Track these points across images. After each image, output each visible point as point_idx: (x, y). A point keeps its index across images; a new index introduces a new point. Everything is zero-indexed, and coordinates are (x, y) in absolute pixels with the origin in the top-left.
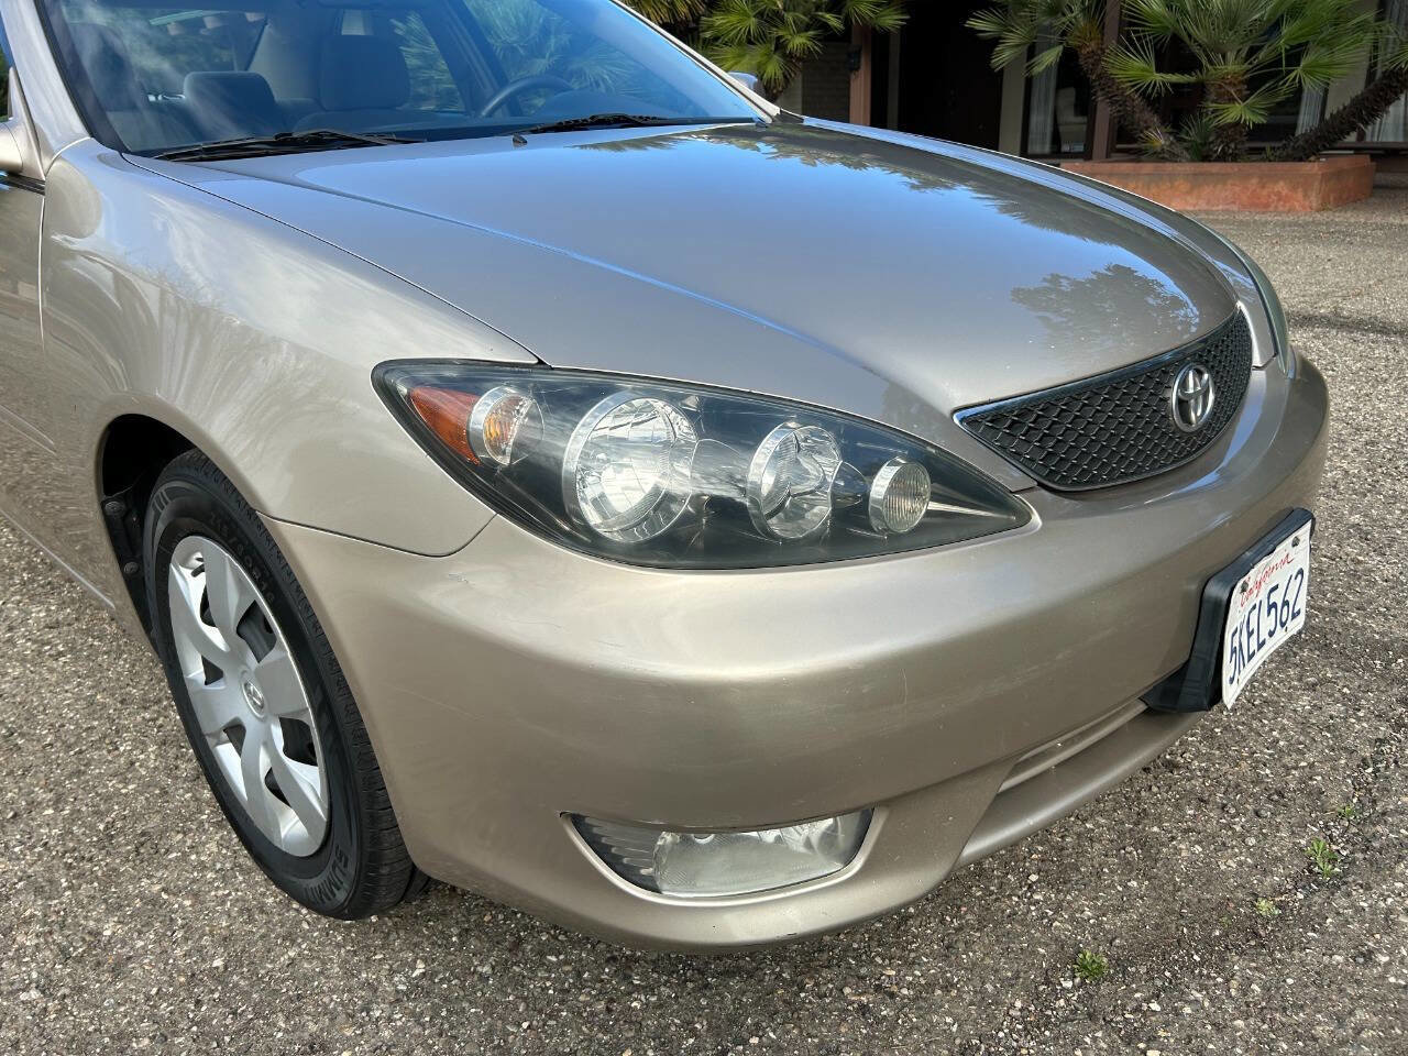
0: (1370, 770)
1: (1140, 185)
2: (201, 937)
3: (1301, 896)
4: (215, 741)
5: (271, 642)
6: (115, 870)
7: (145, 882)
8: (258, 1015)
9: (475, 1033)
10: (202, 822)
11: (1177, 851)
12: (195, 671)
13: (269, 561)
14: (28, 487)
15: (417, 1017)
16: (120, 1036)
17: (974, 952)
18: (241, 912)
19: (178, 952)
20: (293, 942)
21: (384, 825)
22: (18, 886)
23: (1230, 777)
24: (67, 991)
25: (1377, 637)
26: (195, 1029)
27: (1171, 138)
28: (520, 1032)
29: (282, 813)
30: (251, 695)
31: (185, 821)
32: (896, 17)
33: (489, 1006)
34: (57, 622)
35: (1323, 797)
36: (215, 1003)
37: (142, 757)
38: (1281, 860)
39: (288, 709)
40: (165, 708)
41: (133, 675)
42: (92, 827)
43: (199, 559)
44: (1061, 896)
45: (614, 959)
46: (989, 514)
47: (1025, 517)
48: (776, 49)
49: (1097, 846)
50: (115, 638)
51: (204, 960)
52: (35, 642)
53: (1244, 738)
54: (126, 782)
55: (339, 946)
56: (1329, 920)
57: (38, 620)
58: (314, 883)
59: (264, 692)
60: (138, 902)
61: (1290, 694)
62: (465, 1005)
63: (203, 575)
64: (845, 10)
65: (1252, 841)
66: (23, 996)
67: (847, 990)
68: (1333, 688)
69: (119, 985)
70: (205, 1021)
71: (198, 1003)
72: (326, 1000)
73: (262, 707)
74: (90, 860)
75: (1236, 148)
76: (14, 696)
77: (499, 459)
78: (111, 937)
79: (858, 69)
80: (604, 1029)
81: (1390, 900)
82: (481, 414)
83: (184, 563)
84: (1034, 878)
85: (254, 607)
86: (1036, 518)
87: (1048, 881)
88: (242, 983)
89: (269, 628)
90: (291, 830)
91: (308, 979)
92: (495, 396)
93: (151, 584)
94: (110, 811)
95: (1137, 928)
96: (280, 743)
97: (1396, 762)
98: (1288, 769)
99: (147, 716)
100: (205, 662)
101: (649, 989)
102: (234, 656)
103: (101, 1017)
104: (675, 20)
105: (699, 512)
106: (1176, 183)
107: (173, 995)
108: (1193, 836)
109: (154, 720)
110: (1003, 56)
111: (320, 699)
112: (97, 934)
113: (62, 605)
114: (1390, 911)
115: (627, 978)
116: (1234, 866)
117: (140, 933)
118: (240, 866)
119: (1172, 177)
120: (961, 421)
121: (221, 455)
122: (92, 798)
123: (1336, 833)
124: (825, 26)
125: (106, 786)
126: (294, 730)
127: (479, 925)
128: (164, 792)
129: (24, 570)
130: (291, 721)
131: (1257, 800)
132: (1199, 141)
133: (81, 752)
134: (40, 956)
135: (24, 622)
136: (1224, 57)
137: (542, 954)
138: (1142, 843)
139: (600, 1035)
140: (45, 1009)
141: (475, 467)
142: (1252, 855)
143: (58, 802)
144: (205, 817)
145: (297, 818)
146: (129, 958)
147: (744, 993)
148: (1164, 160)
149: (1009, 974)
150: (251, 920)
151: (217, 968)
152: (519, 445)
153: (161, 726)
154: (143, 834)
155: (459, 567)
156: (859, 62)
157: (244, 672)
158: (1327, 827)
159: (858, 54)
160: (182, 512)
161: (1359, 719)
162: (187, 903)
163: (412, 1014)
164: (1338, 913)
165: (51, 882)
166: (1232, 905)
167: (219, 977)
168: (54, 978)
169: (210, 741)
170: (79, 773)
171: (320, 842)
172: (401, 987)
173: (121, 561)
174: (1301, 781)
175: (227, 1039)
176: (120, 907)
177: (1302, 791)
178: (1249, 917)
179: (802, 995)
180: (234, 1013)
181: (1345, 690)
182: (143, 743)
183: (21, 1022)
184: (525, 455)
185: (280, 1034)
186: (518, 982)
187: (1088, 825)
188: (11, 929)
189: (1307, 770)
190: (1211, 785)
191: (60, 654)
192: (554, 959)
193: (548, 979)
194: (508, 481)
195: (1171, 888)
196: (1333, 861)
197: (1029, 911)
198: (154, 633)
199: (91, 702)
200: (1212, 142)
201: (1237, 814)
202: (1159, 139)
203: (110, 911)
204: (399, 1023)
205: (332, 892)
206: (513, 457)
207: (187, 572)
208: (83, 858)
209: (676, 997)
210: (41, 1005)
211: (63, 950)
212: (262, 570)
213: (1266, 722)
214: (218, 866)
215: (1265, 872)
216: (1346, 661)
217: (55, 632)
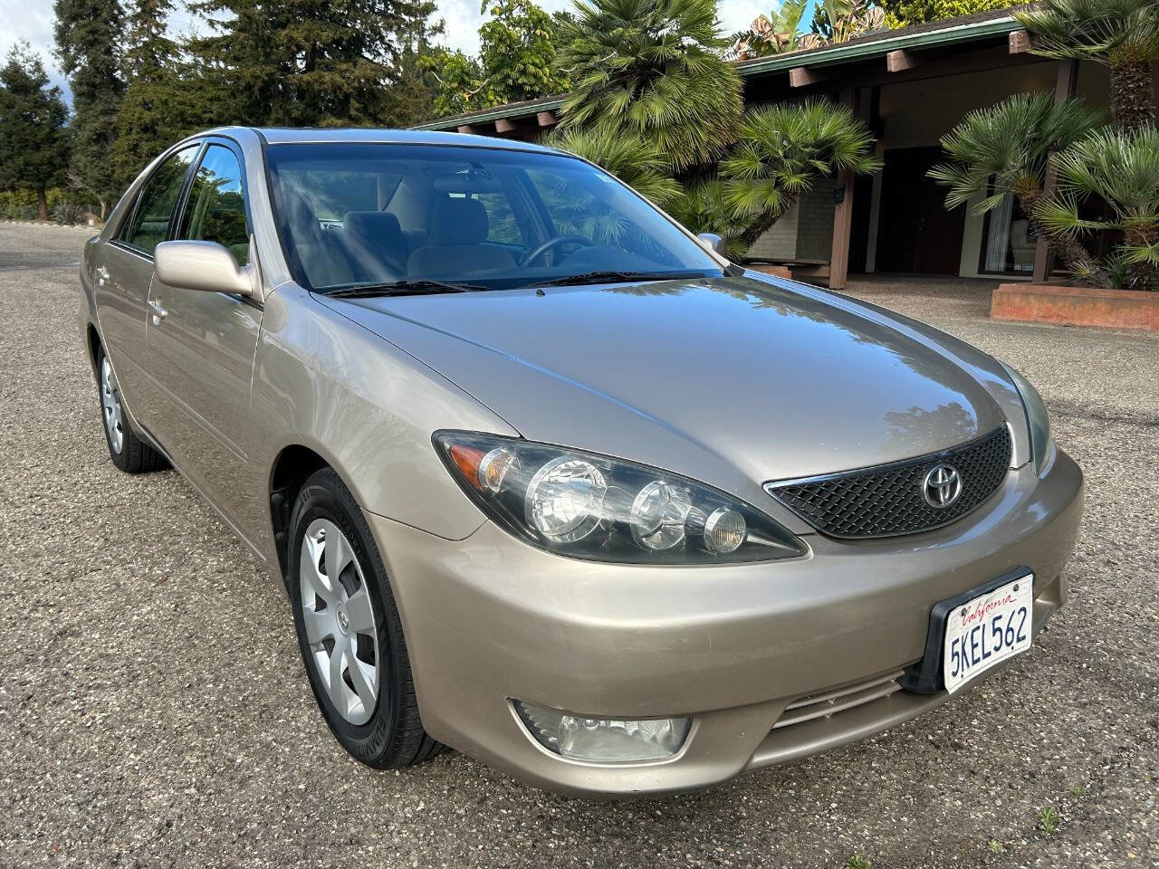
0: (1108, 767)
1: (1067, 305)
2: (293, 771)
3: (1024, 843)
4: (316, 649)
5: (358, 586)
6: (246, 725)
7: (263, 734)
8: (321, 819)
9: (450, 848)
10: (300, 704)
11: (943, 802)
12: (310, 603)
13: (363, 536)
14: (216, 477)
15: (416, 834)
16: (241, 820)
17: (780, 845)
18: (319, 758)
19: (279, 777)
20: (347, 781)
21: (409, 704)
22: (188, 728)
23: (998, 760)
24: (213, 791)
25: (1148, 676)
26: (284, 821)
27: (1098, 269)
28: (476, 851)
29: (351, 697)
30: (342, 619)
31: (290, 701)
32: (874, 164)
33: (460, 834)
34: (224, 569)
35: (1064, 781)
36: (298, 809)
37: (268, 659)
38: (1018, 818)
39: (361, 628)
40: (285, 631)
41: (267, 608)
42: (235, 698)
43: (322, 533)
44: (850, 820)
45: (543, 817)
46: (781, 546)
47: (804, 552)
48: (776, 186)
49: (885, 791)
50: (258, 583)
51: (293, 784)
52: (209, 580)
53: (1018, 735)
54: (257, 673)
55: (374, 786)
56: (1039, 860)
57: (212, 566)
58: (364, 742)
59: (349, 618)
60: (258, 746)
61: (1064, 709)
62: (446, 831)
63: (324, 542)
64: (833, 159)
65: (999, 802)
66: (187, 791)
67: (689, 856)
68: (1099, 708)
69: (243, 792)
70: (290, 818)
71: (288, 808)
72: (363, 816)
73: (347, 627)
74: (233, 717)
75: (1149, 280)
76: (194, 613)
77: (493, 489)
78: (240, 764)
79: (842, 201)
80: (529, 856)
81: (1088, 853)
82: (486, 463)
83: (313, 535)
84: (834, 805)
85: (351, 563)
86: (811, 552)
87: (843, 808)
88: (315, 800)
89: (358, 578)
90: (355, 708)
91: (354, 802)
92: (495, 453)
93: (291, 546)
94: (245, 690)
95: (899, 847)
96: (355, 651)
97: (1129, 764)
98: (1044, 758)
99: (274, 634)
100: (317, 597)
101: (561, 838)
102: (336, 594)
103: (230, 809)
104: (699, 162)
105: (608, 530)
106: (1098, 305)
107: (273, 802)
108: (958, 795)
109: (277, 637)
110: (953, 200)
111: (381, 621)
112: (232, 761)
113: (227, 558)
114: (1086, 860)
115: (549, 829)
116: (981, 816)
117: (258, 763)
118: (320, 732)
119: (1094, 300)
120: (769, 489)
121: (343, 471)
122: (237, 681)
123: (1066, 805)
124: (816, 170)
125: (245, 674)
126: (364, 640)
127: (462, 786)
128: (279, 682)
129: (206, 533)
130: (363, 635)
131: (1014, 776)
132: (1119, 272)
133: (232, 652)
134: (198, 770)
135: (203, 567)
136: (1137, 209)
137: (498, 808)
138: (920, 794)
139: (526, 860)
140: (199, 800)
141: (480, 492)
142: (997, 812)
143: (216, 680)
144: (302, 700)
145: (360, 701)
146: (250, 777)
147: (622, 849)
148: (1090, 285)
149: (801, 862)
150: (323, 764)
151: (300, 790)
152: (505, 482)
153: (281, 642)
154: (265, 706)
155: (466, 548)
156: (843, 195)
157: (339, 605)
158: (1060, 801)
159: (842, 190)
160: (318, 504)
161: (1111, 732)
162: (287, 749)
163: (414, 831)
164: (1047, 857)
165: (208, 727)
166: (972, 842)
167: (302, 795)
168: (205, 783)
169: (313, 649)
170: (229, 665)
171: (371, 714)
172: (409, 815)
173: (276, 531)
174: (1052, 768)
175: (302, 830)
176: (247, 747)
177: (1049, 775)
178: (982, 851)
179: (659, 855)
180: (308, 816)
181: (1109, 711)
182: (269, 650)
183: (184, 805)
184: (508, 488)
185: (334, 832)
186: (480, 822)
187: (883, 778)
188: (182, 752)
189: (1058, 761)
190: (983, 763)
191: (224, 590)
192: (504, 812)
193: (499, 823)
194: (498, 501)
195: (931, 825)
196: (1056, 824)
197: (825, 825)
198: (288, 578)
199: (240, 622)
200: (1129, 274)
201: (996, 784)
202: (1085, 269)
203: (241, 749)
204: (405, 835)
205: (374, 747)
206: (501, 488)
207: (314, 541)
208: (228, 716)
209: (578, 845)
210: (197, 797)
211: (212, 768)
212: (358, 541)
213: (1038, 725)
214: (308, 730)
215: (1003, 825)
216: (1118, 689)
217: (222, 575)
